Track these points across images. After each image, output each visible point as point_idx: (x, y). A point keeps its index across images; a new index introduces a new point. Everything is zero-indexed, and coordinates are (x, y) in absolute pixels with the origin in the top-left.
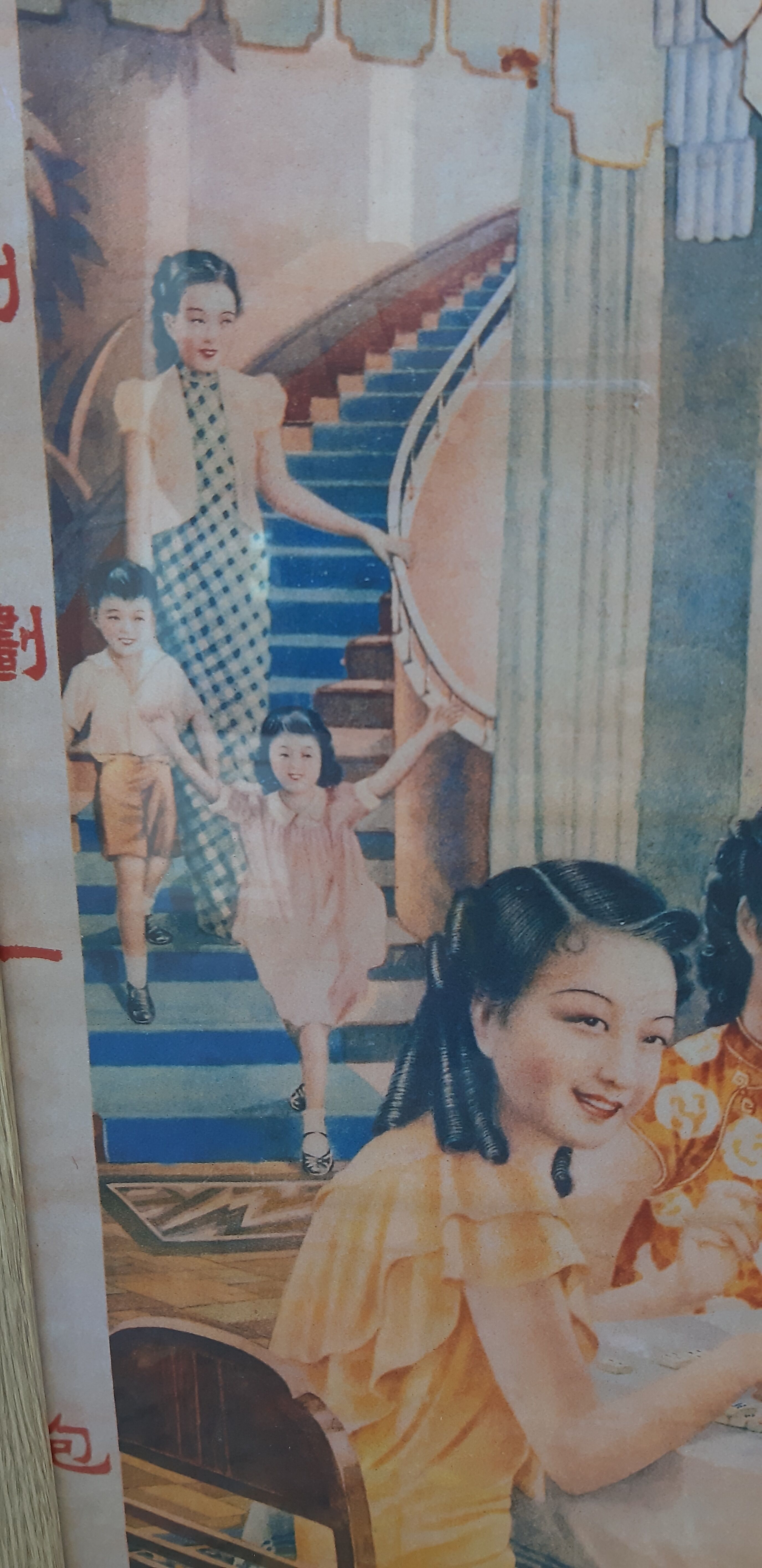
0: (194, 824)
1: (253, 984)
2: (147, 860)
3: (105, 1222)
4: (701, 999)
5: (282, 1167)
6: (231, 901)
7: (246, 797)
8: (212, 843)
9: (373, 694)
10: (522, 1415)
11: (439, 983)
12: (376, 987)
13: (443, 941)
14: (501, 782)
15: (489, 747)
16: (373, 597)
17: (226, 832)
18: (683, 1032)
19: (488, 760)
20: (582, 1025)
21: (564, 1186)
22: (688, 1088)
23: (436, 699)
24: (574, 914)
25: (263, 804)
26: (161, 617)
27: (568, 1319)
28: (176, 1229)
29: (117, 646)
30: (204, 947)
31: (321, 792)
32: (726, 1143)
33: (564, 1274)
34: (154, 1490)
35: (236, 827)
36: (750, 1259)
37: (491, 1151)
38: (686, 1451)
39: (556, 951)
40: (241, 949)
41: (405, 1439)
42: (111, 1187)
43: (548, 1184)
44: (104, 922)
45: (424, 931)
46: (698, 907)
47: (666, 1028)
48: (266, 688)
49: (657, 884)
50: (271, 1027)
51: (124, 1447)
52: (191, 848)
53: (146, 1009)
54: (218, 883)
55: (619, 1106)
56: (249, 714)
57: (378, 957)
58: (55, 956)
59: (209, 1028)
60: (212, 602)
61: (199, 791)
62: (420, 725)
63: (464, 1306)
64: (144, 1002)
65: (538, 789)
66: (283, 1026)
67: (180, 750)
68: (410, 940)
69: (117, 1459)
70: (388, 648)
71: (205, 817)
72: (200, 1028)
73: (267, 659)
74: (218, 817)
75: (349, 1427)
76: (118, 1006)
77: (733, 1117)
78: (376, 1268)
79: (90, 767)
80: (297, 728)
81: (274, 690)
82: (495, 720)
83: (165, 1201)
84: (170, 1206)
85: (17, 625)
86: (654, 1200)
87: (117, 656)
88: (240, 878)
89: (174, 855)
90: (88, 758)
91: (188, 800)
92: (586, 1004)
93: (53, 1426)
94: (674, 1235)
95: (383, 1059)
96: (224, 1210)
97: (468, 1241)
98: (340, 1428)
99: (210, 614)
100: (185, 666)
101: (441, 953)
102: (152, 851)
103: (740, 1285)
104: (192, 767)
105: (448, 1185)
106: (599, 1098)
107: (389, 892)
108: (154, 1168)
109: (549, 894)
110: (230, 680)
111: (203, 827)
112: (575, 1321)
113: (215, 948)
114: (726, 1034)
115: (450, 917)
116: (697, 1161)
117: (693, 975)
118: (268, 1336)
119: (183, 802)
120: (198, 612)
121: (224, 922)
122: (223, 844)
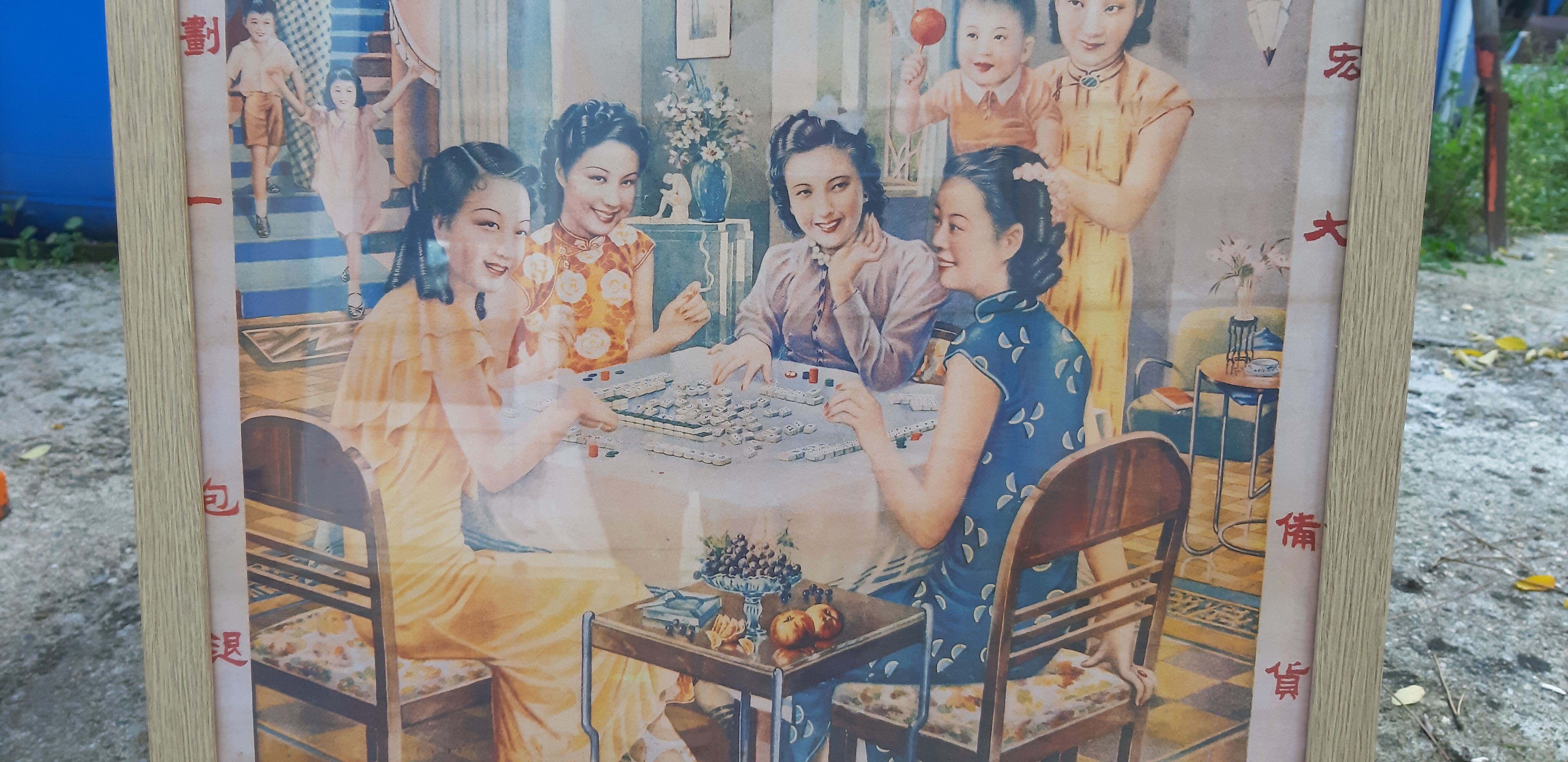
0: (292, 128)
1: (322, 212)
2: (268, 147)
3: (241, 354)
4: (541, 211)
5: (336, 314)
6: (311, 168)
7: (318, 113)
8: (301, 138)
9: (381, 60)
10: (465, 448)
11: (417, 208)
12: (386, 212)
13: (417, 185)
14: (443, 103)
15: (437, 86)
16: (380, 13)
17: (309, 132)
18: (534, 228)
19: (437, 92)
20: (487, 227)
21: (481, 314)
22: (538, 256)
23: (411, 63)
24: (481, 170)
25: (327, 116)
26: (278, 22)
27: (486, 389)
28: (280, 355)
29: (256, 37)
30: (297, 194)
31: (356, 110)
32: (557, 285)
33: (483, 363)
34: (264, 522)
35: (313, 129)
36: (573, 346)
37: (445, 297)
38: (548, 460)
39: (472, 189)
40: (315, 194)
41: (404, 470)
42: (245, 332)
43: (473, 314)
44: (244, 182)
45: (409, 182)
46: (538, 165)
47: (526, 226)
48: (329, 57)
49: (518, 152)
50: (331, 236)
51: (248, 495)
52: (290, 140)
53: (266, 228)
54: (304, 159)
55: (506, 268)
56: (320, 71)
57: (386, 197)
58: (218, 201)
59: (299, 239)
60: (303, 15)
61: (296, 111)
62: (404, 75)
63: (434, 386)
64: (265, 225)
65: (461, 107)
66: (337, 235)
67: (286, 89)
68: (402, 186)
69: (243, 502)
70: (388, 37)
71: (298, 124)
72: (294, 238)
73: (330, 43)
74: (304, 124)
75: (374, 466)
76: (251, 229)
77: (561, 271)
78: (387, 369)
79: (240, 99)
80: (344, 78)
81: (333, 58)
82: (439, 72)
83: (274, 339)
84: (277, 342)
85: (206, 26)
86: (525, 318)
87: (255, 42)
88: (315, 156)
89: (282, 144)
90: (239, 94)
91: (289, 115)
92: (487, 215)
93: (206, 487)
94: (536, 336)
95: (389, 251)
96: (305, 342)
97: (434, 349)
98: (369, 467)
99: (302, 21)
100: (289, 46)
101: (417, 192)
102: (270, 143)
103: (569, 361)
104: (291, 97)
105: (423, 318)
106: (497, 265)
107: (390, 161)
108: (268, 320)
109: (468, 160)
110: (311, 53)
111: (297, 129)
112: (490, 389)
113: (302, 194)
114: (554, 228)
115: (421, 174)
116: (545, 296)
117: (537, 199)
118: (329, 415)
119: (286, 115)
120: (296, 20)
121: (307, 180)
122: (307, 138)
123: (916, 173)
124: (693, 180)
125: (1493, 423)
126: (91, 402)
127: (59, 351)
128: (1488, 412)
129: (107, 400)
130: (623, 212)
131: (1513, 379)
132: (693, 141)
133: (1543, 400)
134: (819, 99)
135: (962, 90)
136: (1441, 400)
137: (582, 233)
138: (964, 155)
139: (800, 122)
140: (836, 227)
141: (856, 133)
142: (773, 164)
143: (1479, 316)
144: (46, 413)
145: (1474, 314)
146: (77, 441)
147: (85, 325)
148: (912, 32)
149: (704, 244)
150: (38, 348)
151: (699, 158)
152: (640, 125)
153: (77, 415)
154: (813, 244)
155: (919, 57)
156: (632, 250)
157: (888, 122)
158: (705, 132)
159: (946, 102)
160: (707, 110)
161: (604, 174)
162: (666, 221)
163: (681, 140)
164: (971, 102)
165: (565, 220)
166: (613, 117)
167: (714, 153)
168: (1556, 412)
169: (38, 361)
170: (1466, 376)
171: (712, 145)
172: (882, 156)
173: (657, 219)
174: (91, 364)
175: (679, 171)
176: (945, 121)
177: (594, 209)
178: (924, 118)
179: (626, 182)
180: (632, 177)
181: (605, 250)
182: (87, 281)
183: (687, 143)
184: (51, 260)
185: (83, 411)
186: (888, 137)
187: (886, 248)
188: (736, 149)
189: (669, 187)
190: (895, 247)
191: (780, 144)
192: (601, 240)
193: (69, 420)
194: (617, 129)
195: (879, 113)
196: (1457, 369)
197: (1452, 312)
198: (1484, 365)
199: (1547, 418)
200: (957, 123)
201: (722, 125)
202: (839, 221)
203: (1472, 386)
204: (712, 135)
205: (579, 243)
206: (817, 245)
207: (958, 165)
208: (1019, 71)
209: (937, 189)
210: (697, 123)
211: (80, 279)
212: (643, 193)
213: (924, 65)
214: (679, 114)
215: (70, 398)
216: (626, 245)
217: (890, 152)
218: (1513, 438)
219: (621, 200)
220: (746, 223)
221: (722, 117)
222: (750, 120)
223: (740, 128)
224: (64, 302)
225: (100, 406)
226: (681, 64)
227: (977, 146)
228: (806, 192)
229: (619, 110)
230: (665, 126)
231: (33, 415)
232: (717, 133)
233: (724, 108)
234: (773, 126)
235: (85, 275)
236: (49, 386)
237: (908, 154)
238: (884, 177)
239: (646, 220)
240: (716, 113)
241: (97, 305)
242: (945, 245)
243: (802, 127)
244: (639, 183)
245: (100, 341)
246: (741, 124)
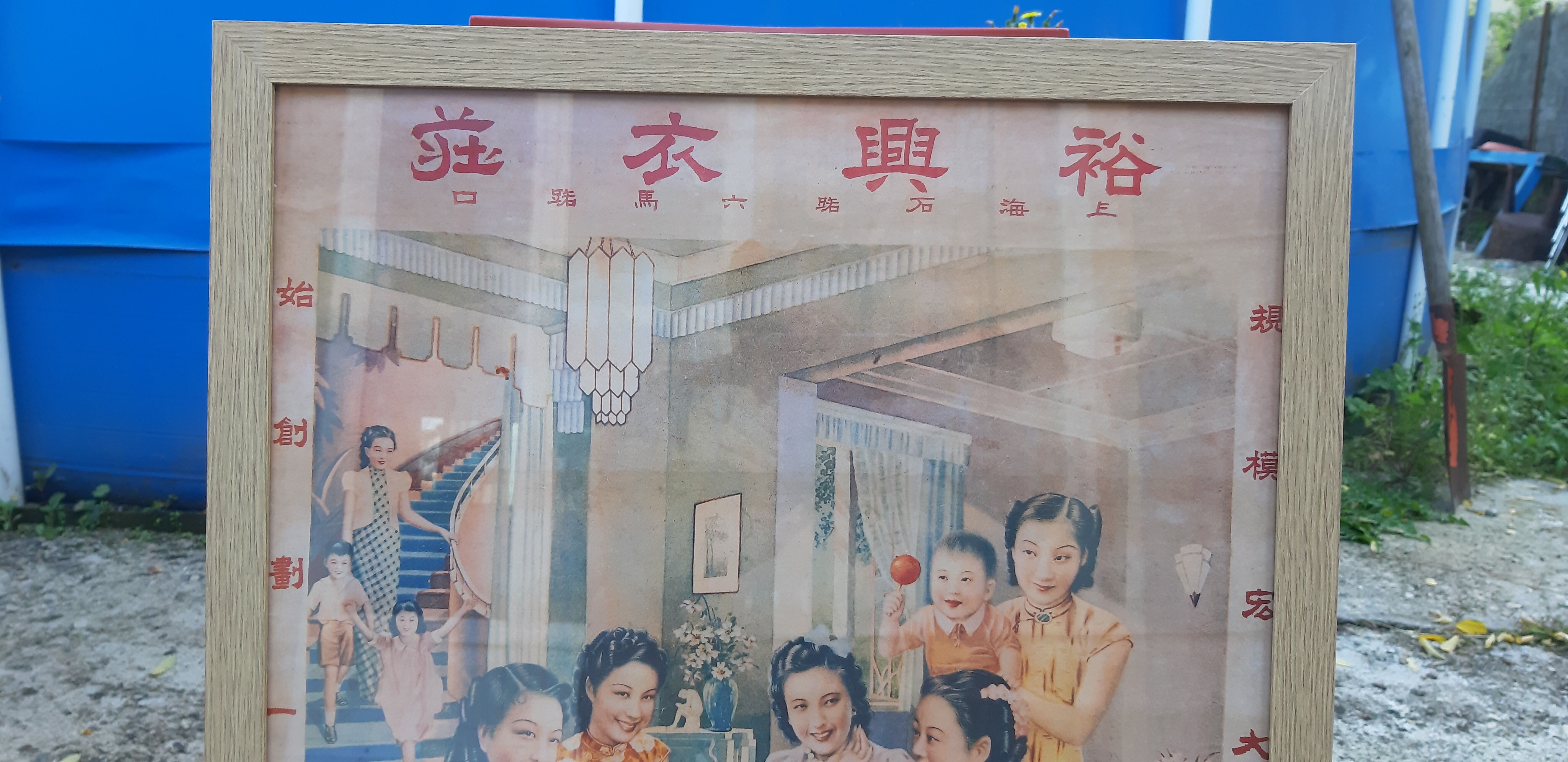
0: (361, 651)
1: (383, 723)
2: (339, 667)
4: (573, 722)
6: (375, 685)
7: (384, 639)
8: (369, 659)
9: (441, 595)
11: (465, 719)
12: (438, 722)
13: (466, 700)
14: (492, 630)
15: (487, 616)
16: (442, 556)
17: (375, 654)
18: (566, 736)
19: (487, 621)
20: (525, 736)
23: (467, 597)
24: (522, 687)
25: (392, 641)
26: (354, 563)
29: (334, 575)
30: (362, 707)
31: (417, 636)
35: (379, 652)
39: (514, 703)
40: (378, 707)
44: (317, 696)
45: (459, 697)
46: (571, 683)
47: (559, 735)
48: (396, 592)
49: (555, 673)
50: (389, 743)
52: (359, 661)
53: (333, 736)
54: (370, 677)
56: (388, 603)
57: (438, 709)
58: (293, 712)
59: (361, 744)
60: (376, 557)
61: (365, 636)
62: (460, 608)
64: (332, 733)
65: (507, 633)
66: (395, 743)
67: (357, 620)
68: (454, 701)
70: (448, 576)
72: (357, 744)
73: (398, 581)
74: (372, 648)
76: (320, 736)
79: (317, 626)
80: (408, 609)
81: (399, 594)
82: (489, 605)
85: (292, 566)
87: (334, 579)
88: (380, 675)
89: (351, 665)
90: (317, 622)
91: (359, 641)
92: (525, 726)
95: (439, 755)
99: (375, 562)
100: (362, 583)
101: (465, 706)
102: (342, 663)
104: (362, 625)
107: (444, 679)
109: (511, 679)
110: (381, 589)
113: (366, 707)
115: (470, 691)
117: (569, 711)
120: (370, 561)
121: (371, 695)
122: (373, 659)
123: (897, 691)
124: (705, 695)
125: (1453, 724)
126: (117, 702)
127: (86, 638)
128: (1449, 711)
129: (132, 699)
130: (643, 723)
131: (1473, 670)
132: (705, 662)
133: (1502, 695)
134: (814, 628)
135: (935, 622)
136: (1405, 695)
137: (607, 741)
138: (937, 677)
139: (797, 647)
140: (828, 736)
141: (845, 656)
142: (774, 682)
143: (1441, 592)
144: (75, 715)
145: (1437, 590)
146: (105, 749)
147: (111, 607)
148: (892, 574)
149: (713, 751)
150: (66, 634)
151: (710, 676)
152: (660, 649)
153: (104, 718)
154: (808, 751)
155: (899, 594)
156: (650, 755)
157: (872, 648)
158: (715, 654)
159: (922, 633)
160: (718, 636)
161: (627, 690)
162: (681, 730)
163: (695, 661)
164: (943, 633)
165: (593, 730)
166: (637, 642)
167: (723, 673)
168: (1514, 710)
169: (67, 650)
170: (1429, 666)
171: (721, 666)
172: (868, 675)
173: (672, 729)
174: (117, 655)
175: (692, 688)
176: (922, 648)
177: (618, 721)
178: (903, 645)
179: (646, 697)
180: (652, 693)
181: (627, 755)
182: (112, 553)
183: (700, 664)
184: (77, 528)
185: (110, 713)
186: (872, 660)
187: (872, 755)
188: (742, 669)
189: (684, 701)
190: (880, 754)
191: (780, 665)
192: (623, 746)
193: (96, 723)
194: (641, 652)
195: (865, 640)
196: (1420, 657)
197: (1416, 588)
198: (1446, 652)
199: (1505, 716)
200: (931, 650)
201: (730, 650)
202: (831, 732)
203: (1434, 678)
204: (721, 658)
205: (604, 749)
206: (812, 752)
207: (934, 684)
208: (984, 606)
209: (915, 706)
210: (709, 647)
211: (105, 550)
212: (661, 705)
213: (903, 602)
214: (693, 640)
215: (97, 696)
216: (645, 752)
217: (875, 673)
218: (1473, 742)
219: (642, 712)
220: (750, 733)
221: (730, 643)
222: (755, 645)
223: (746, 651)
224: (90, 578)
225: (126, 706)
226: (696, 598)
227: (949, 669)
228: (802, 706)
229: (643, 636)
230: (681, 650)
231: (62, 716)
232: (726, 655)
233: (732, 635)
234: (774, 649)
235: (110, 544)
236: (77, 682)
237: (890, 675)
238: (870, 695)
239: (662, 730)
240: (725, 639)
241: (122, 582)
242: (923, 754)
243: (799, 652)
244: (658, 698)
245: (125, 626)
246: (747, 648)
